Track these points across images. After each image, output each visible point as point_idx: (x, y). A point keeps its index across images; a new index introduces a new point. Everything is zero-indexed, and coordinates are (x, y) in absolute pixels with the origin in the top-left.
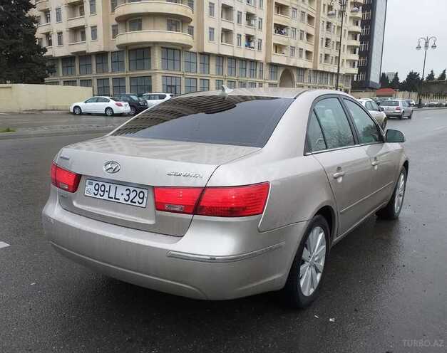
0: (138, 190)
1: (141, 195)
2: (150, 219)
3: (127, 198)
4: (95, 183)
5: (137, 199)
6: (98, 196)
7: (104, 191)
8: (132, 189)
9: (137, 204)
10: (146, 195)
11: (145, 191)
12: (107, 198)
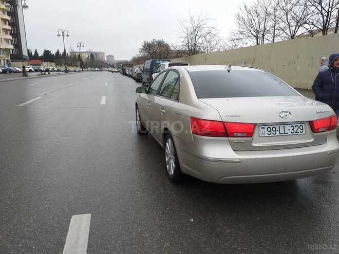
0: (299, 125)
1: (301, 128)
2: (310, 139)
3: (293, 132)
4: (266, 127)
5: (299, 130)
6: (272, 135)
7: (275, 131)
8: (294, 125)
9: (300, 133)
10: (304, 127)
11: (303, 125)
12: (279, 135)
